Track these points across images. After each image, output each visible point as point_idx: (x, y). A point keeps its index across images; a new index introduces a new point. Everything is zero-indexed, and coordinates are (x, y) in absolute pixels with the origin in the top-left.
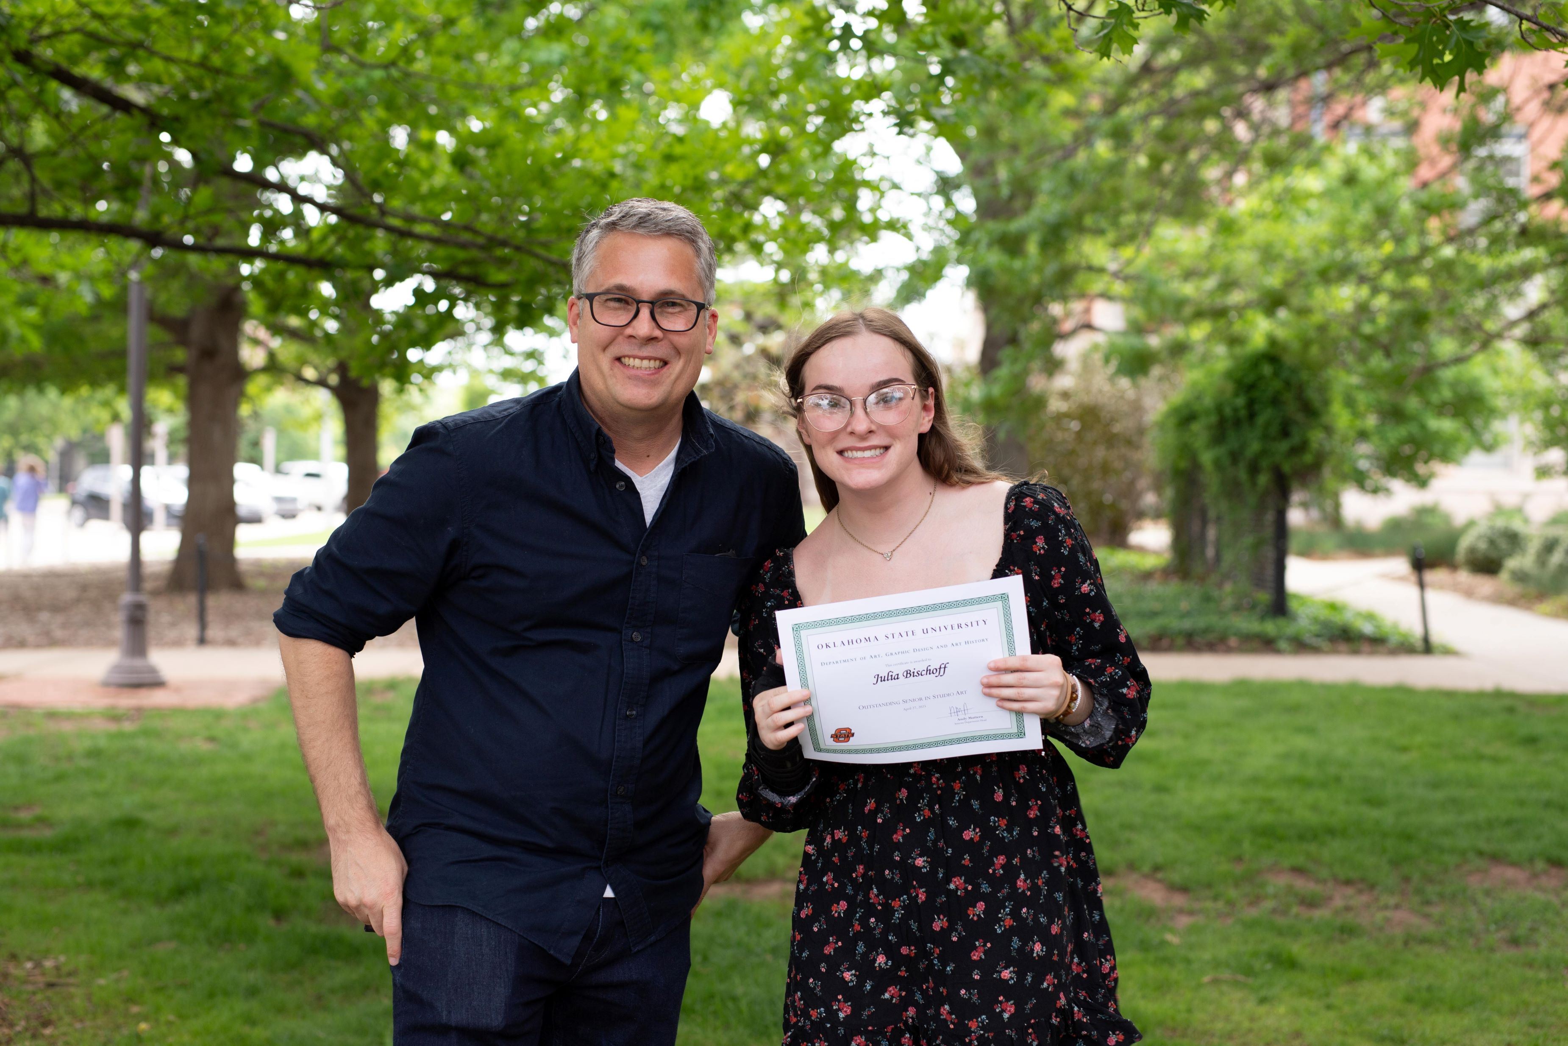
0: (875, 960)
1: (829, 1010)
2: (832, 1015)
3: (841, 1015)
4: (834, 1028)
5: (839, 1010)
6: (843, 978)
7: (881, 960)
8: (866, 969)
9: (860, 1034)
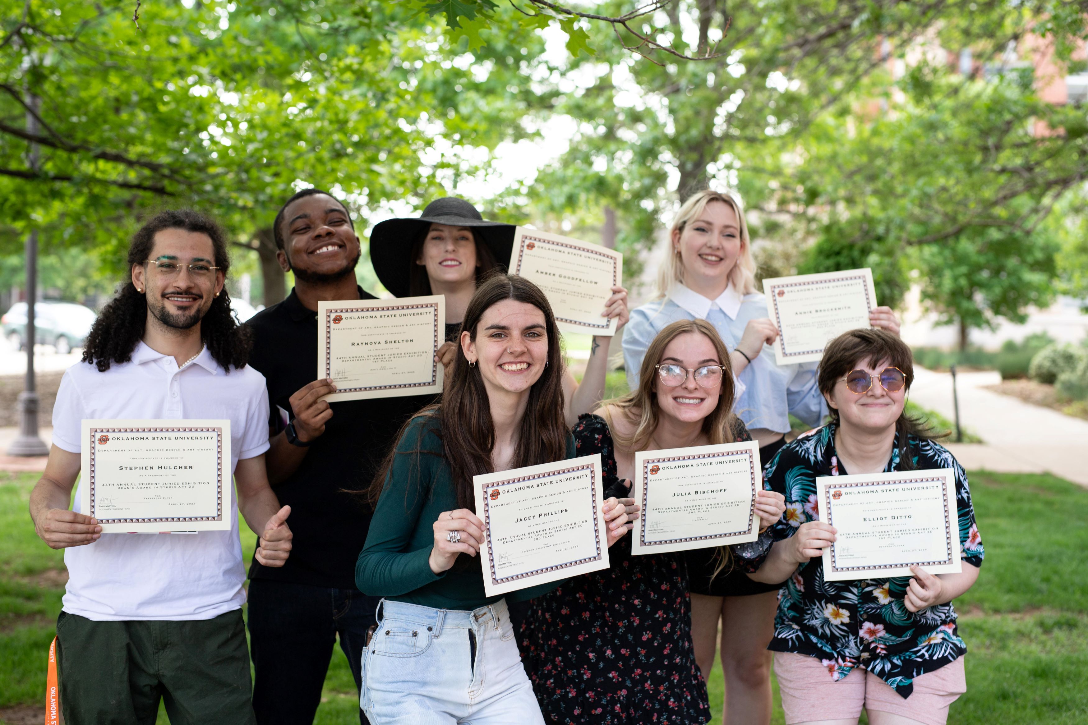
0: (605, 652)
1: (578, 672)
2: (580, 676)
3: (585, 677)
4: (580, 683)
5: (584, 674)
6: (588, 656)
7: (609, 653)
8: (601, 655)
9: (593, 691)
